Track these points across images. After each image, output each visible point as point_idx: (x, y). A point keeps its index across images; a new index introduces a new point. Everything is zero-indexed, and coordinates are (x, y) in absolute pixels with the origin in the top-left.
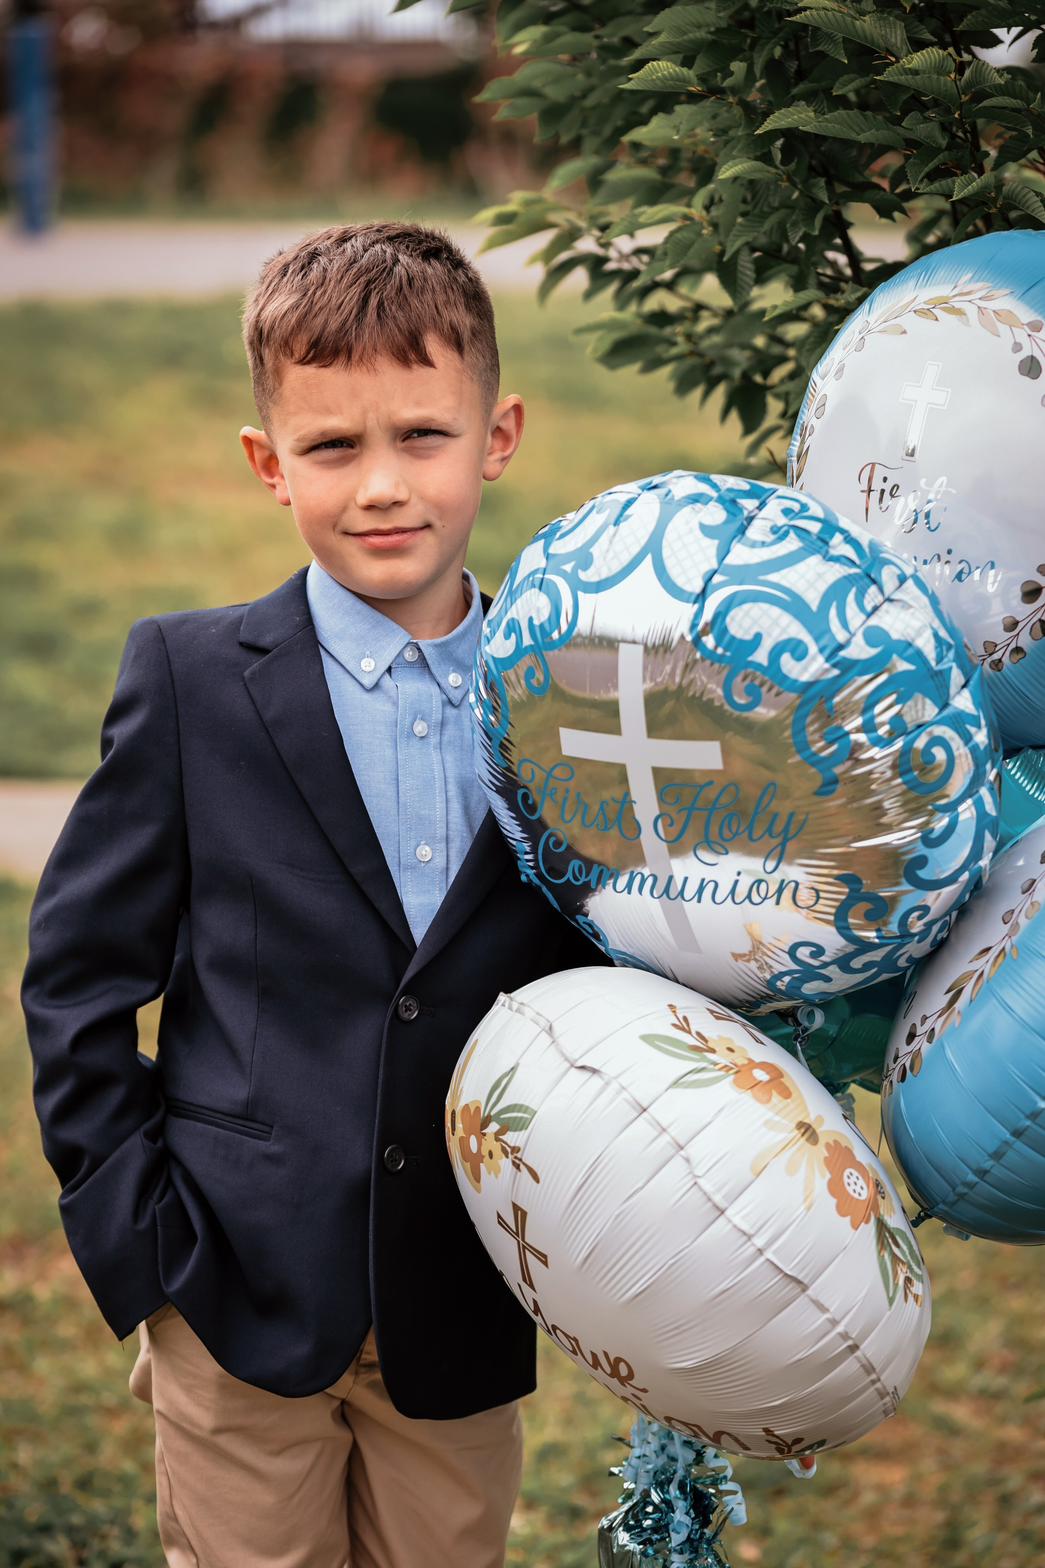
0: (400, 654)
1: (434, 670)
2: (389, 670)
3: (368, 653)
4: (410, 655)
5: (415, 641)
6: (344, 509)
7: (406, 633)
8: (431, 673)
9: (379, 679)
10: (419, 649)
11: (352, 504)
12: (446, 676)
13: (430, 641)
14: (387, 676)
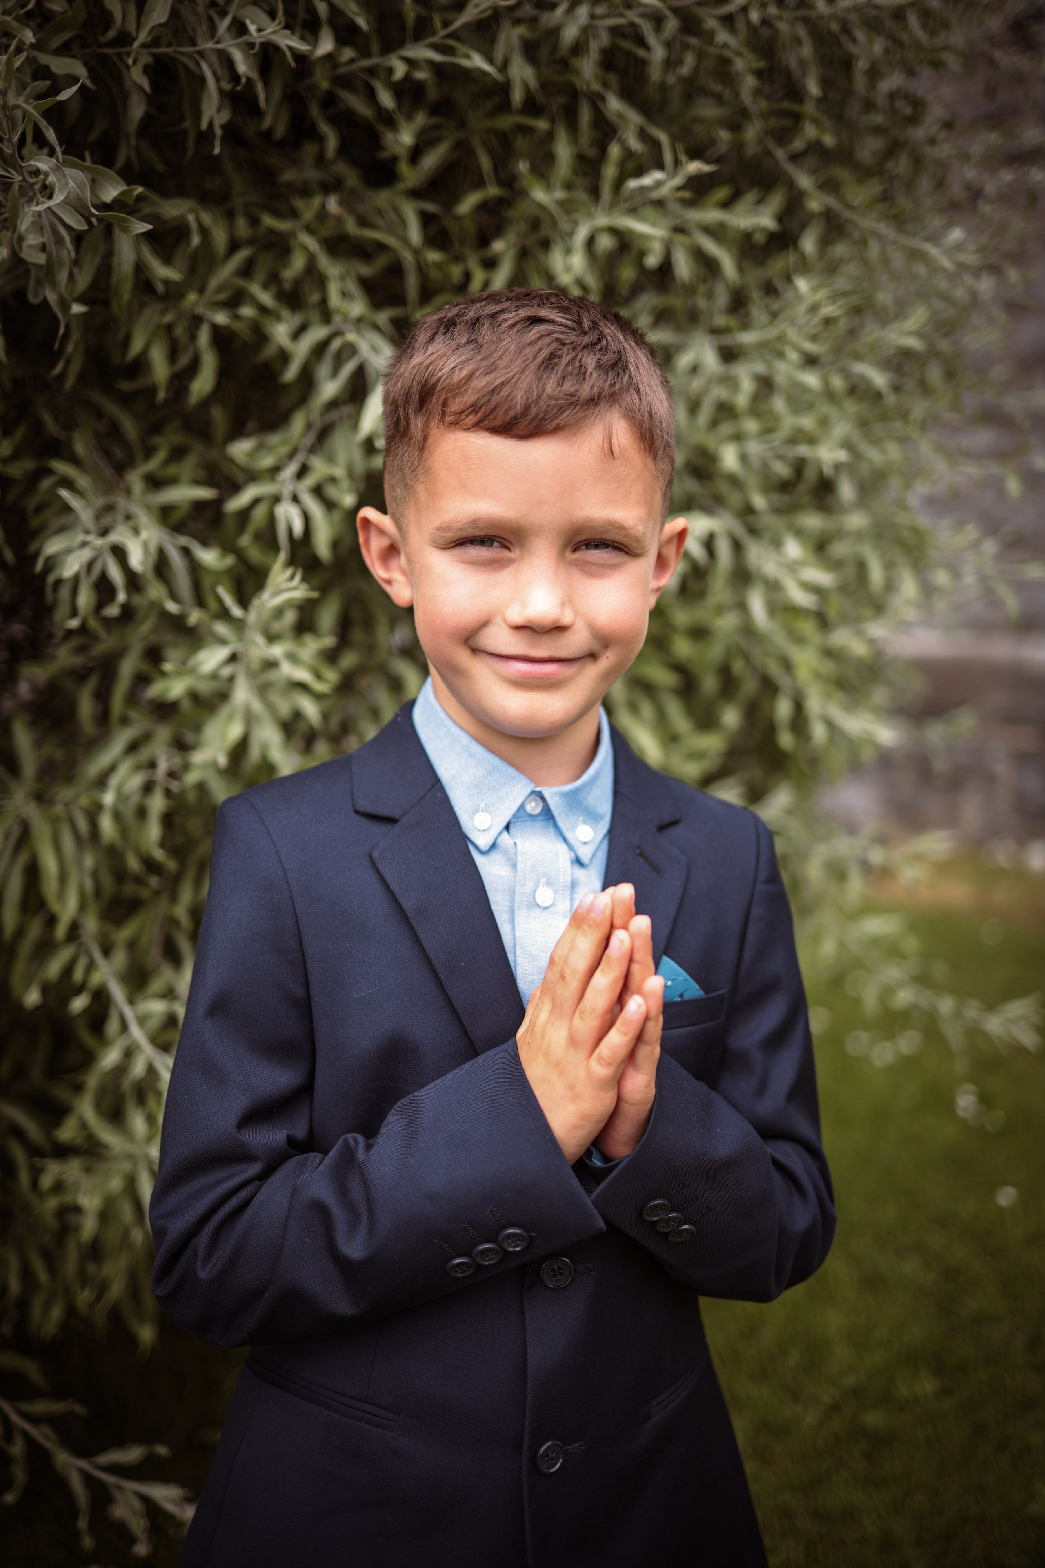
0: (522, 807)
1: (561, 822)
2: (507, 827)
3: (482, 805)
4: (534, 807)
5: (538, 789)
6: (484, 624)
7: (528, 781)
8: (556, 826)
9: (496, 839)
10: (543, 798)
11: (498, 619)
12: (574, 829)
13: (555, 789)
14: (505, 834)
